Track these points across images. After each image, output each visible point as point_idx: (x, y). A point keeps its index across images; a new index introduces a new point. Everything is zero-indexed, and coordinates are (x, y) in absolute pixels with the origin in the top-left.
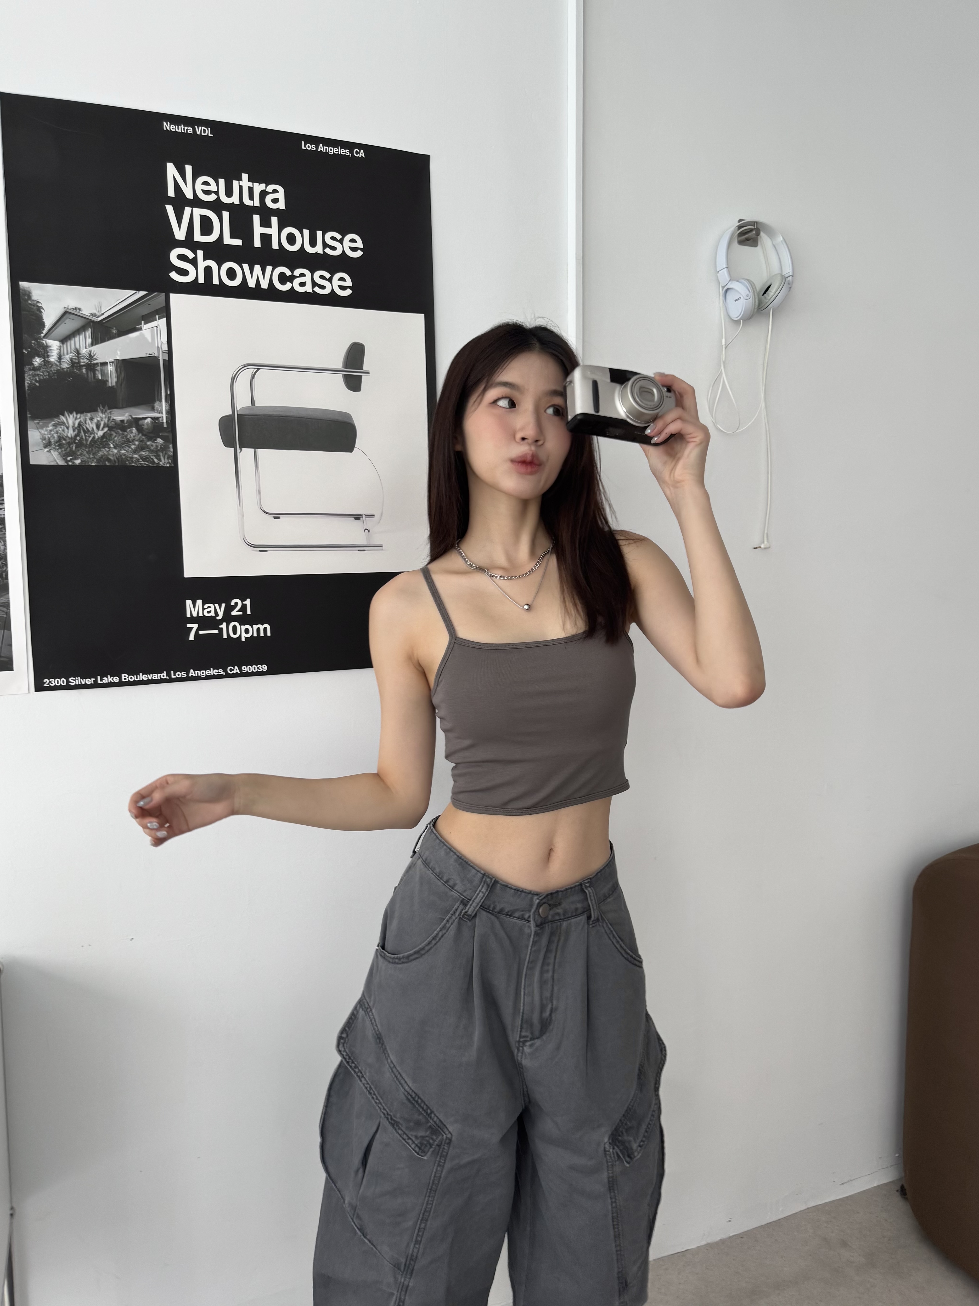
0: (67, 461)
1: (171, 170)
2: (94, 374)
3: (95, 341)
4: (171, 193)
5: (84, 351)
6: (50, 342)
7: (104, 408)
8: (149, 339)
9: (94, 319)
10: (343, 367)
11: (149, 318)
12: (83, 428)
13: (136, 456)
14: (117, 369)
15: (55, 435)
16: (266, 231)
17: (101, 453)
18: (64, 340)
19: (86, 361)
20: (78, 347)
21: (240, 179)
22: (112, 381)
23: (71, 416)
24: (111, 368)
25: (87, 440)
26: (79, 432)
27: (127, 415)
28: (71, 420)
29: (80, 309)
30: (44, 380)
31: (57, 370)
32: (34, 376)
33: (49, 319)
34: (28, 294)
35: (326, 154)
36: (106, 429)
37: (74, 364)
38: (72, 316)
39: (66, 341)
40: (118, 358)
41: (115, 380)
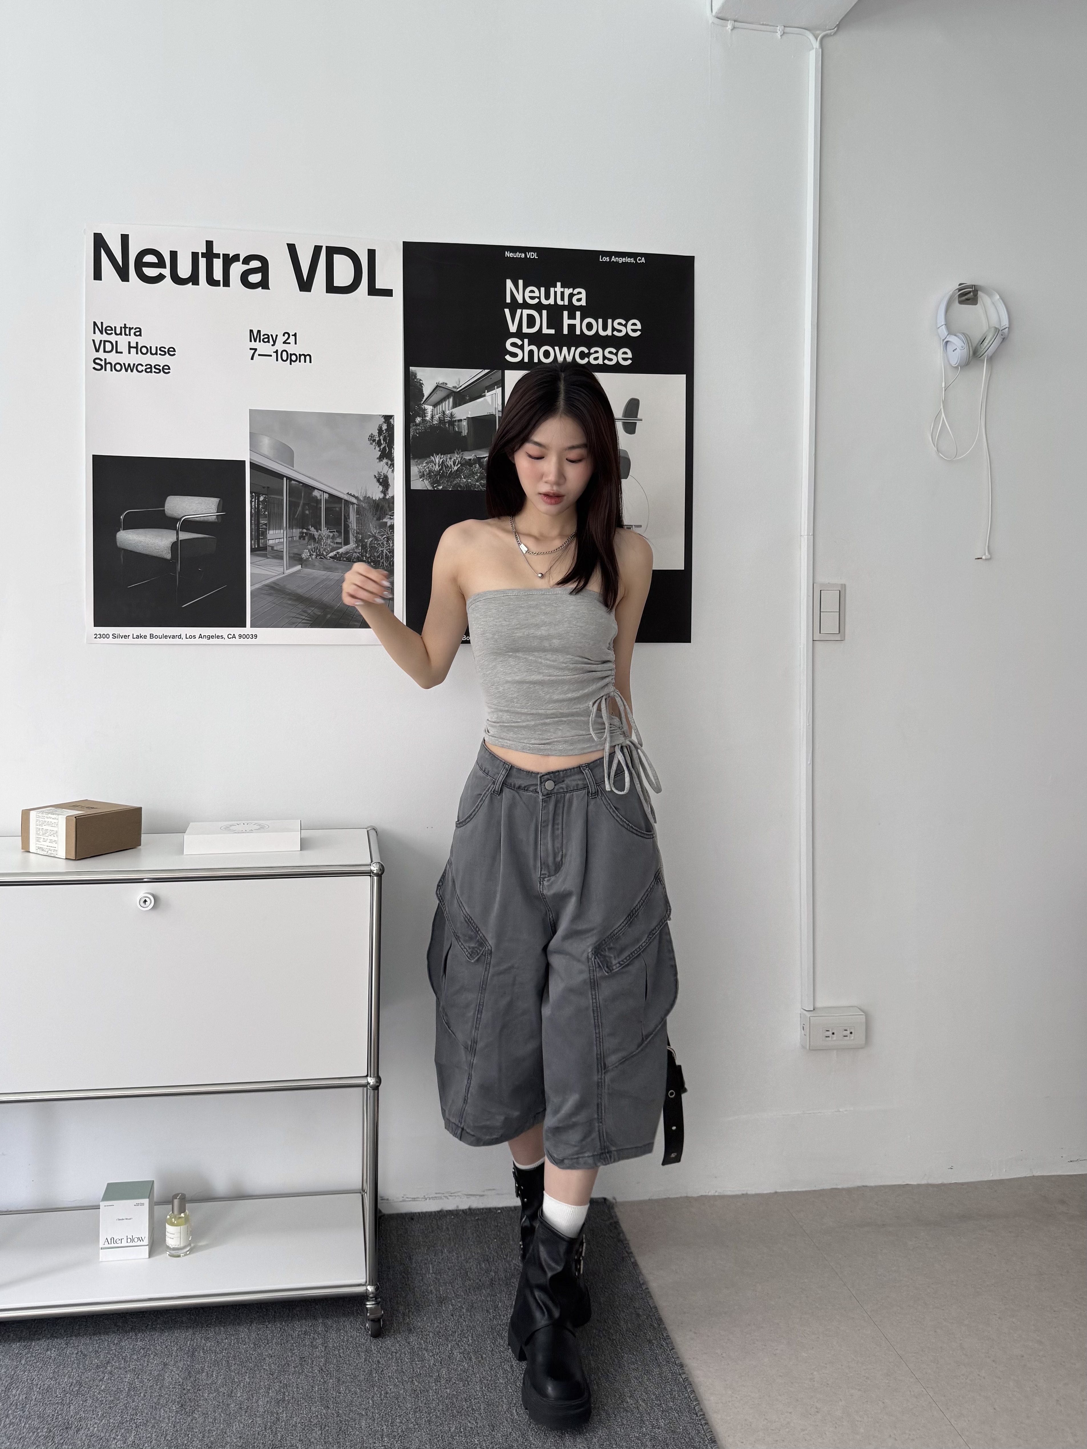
0: (434, 487)
1: (509, 284)
2: (454, 428)
3: (455, 405)
4: (508, 300)
5: (448, 412)
6: (426, 407)
7: (458, 450)
8: (490, 403)
9: (455, 390)
10: (623, 416)
11: (490, 388)
12: (445, 465)
13: (477, 484)
14: (468, 424)
15: (427, 470)
16: (572, 322)
17: (455, 482)
18: (435, 405)
19: (449, 419)
20: (444, 409)
21: (555, 286)
22: (465, 432)
23: (438, 457)
24: (465, 423)
25: (447, 473)
26: (442, 467)
27: (473, 455)
28: (437, 459)
29: (446, 384)
30: (422, 432)
31: (430, 425)
32: (416, 430)
33: (426, 392)
34: (415, 375)
35: (617, 262)
36: (459, 465)
37: (441, 421)
38: (441, 389)
39: (437, 406)
40: (469, 416)
41: (466, 431)
